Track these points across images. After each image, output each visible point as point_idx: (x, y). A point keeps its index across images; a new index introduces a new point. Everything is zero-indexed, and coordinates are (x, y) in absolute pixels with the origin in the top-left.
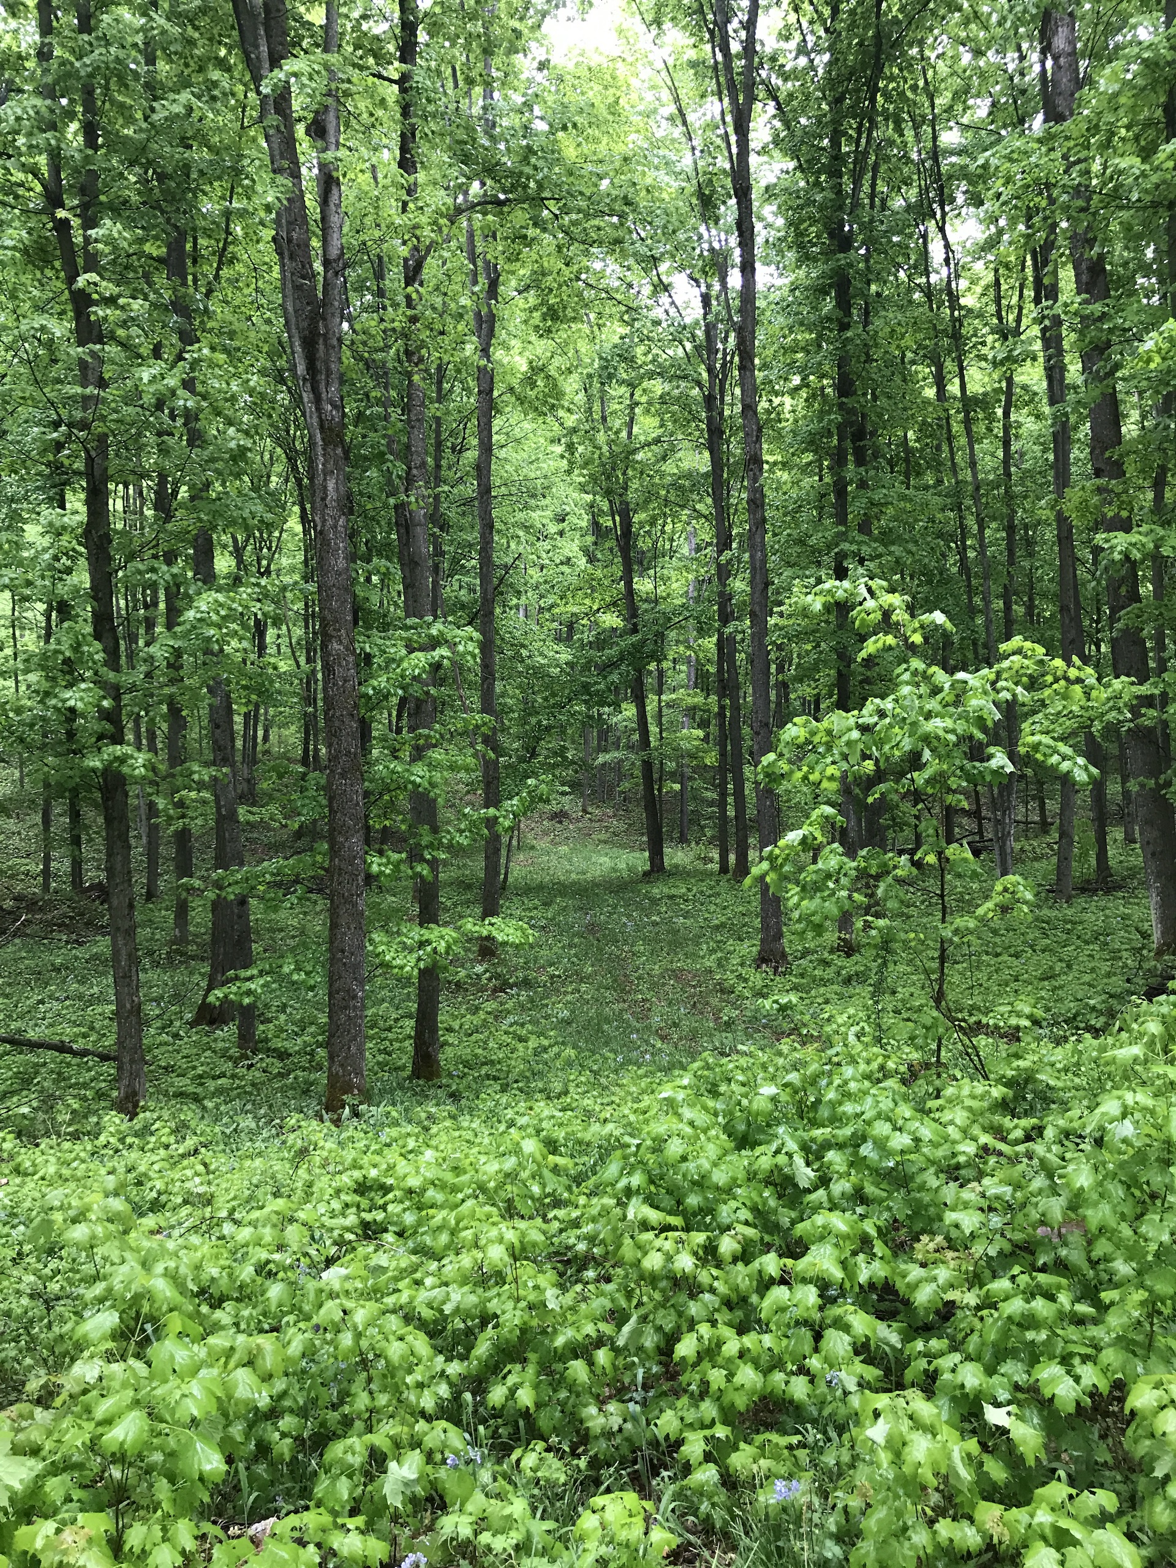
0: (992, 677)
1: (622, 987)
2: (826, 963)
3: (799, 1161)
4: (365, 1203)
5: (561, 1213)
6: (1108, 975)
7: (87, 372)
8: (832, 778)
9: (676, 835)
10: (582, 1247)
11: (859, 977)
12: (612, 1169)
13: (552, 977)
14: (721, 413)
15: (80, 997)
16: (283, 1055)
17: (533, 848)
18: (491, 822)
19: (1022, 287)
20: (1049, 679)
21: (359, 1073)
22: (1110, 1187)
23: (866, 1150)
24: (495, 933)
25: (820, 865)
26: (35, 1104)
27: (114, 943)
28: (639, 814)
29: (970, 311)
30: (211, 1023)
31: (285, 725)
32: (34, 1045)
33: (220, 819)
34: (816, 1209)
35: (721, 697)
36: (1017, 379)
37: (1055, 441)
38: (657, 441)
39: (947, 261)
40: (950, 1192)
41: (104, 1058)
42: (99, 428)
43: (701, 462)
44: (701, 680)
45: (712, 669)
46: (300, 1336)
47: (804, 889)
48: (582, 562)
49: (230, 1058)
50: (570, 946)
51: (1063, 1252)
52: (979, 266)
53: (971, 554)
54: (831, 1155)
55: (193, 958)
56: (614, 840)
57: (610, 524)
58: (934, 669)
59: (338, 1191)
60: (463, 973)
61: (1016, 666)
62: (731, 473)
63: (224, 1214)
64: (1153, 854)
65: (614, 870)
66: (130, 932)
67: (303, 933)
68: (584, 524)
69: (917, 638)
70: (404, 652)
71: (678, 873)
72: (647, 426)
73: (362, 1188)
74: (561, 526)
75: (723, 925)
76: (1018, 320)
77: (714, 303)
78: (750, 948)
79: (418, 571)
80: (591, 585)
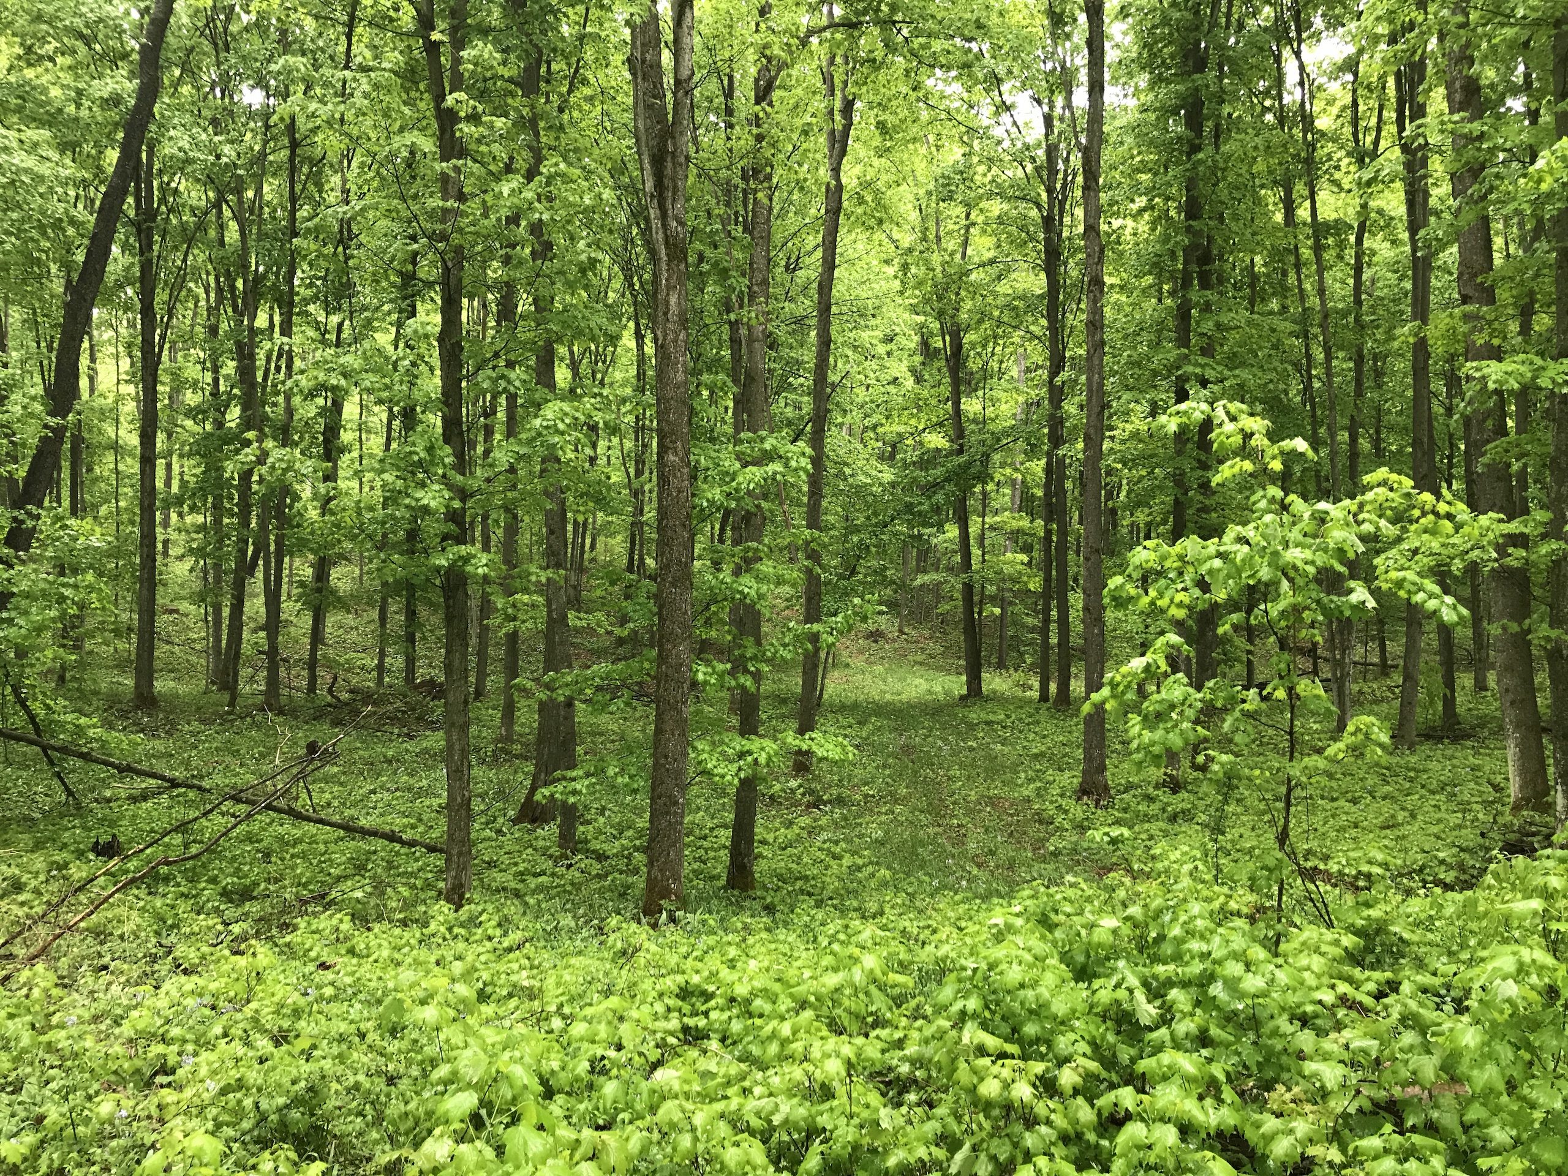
0: (1354, 508)
1: (937, 811)
2: (1150, 799)
3: (1140, 996)
4: (687, 1009)
5: (884, 1033)
6: (1460, 827)
7: (447, 185)
8: (1180, 605)
9: (994, 660)
10: (905, 1069)
11: (1187, 815)
12: (947, 993)
13: (866, 796)
14: (1060, 234)
15: (410, 789)
16: (601, 857)
17: (847, 665)
18: (815, 638)
19: (1381, 108)
20: (1416, 513)
21: (677, 879)
22: (1498, 1047)
23: (1217, 990)
24: (815, 748)
25: (1163, 694)
26: (368, 889)
27: (448, 740)
28: (957, 637)
29: (1323, 134)
30: (533, 821)
31: (612, 535)
32: (366, 833)
33: (551, 622)
34: (1159, 1049)
35: (1048, 521)
36: (1373, 204)
37: (1415, 269)
38: (992, 262)
39: (1301, 84)
40: (1306, 1039)
41: (432, 849)
42: (456, 239)
43: (1038, 283)
44: (1026, 503)
45: (1039, 493)
46: (638, 1134)
47: (1146, 718)
48: (909, 383)
49: (551, 857)
50: (885, 766)
51: (1435, 1115)
52: (1334, 88)
53: (1317, 384)
54: (1174, 994)
55: (517, 757)
56: (930, 664)
57: (940, 344)
58: (1292, 497)
59: (661, 995)
60: (777, 787)
61: (1381, 499)
62: (1068, 295)
63: (553, 1008)
64: (1512, 703)
65: (929, 692)
66: (465, 727)
67: (622, 738)
68: (913, 345)
69: (1276, 466)
70: (738, 465)
71: (996, 698)
72: (982, 246)
73: (684, 993)
74: (889, 347)
75: (1042, 754)
76: (1376, 143)
77: (1056, 123)
78: (1071, 779)
79: (754, 388)
80: (918, 405)
